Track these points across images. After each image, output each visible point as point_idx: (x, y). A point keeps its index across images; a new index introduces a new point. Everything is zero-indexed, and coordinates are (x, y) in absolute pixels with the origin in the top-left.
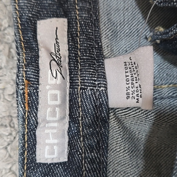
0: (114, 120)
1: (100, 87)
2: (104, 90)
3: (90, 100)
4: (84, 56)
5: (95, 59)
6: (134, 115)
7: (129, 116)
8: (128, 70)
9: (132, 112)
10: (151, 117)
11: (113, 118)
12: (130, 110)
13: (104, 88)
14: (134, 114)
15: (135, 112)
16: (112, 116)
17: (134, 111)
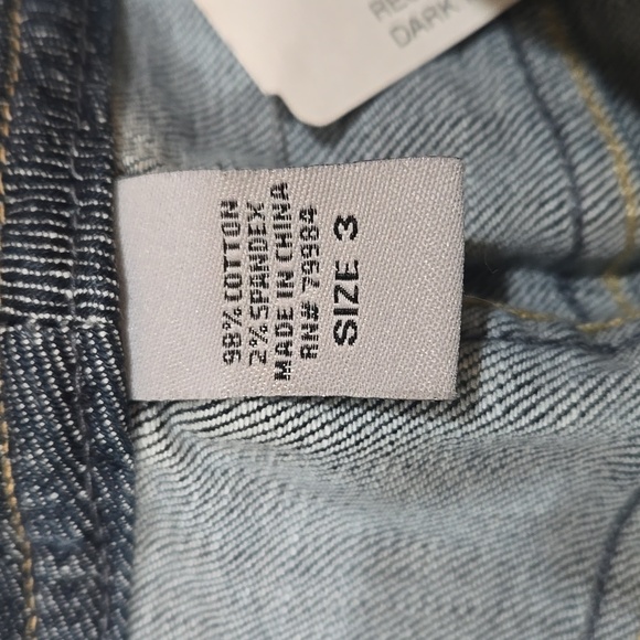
0: (162, 452)
1: (85, 313)
2: (102, 326)
3: (41, 372)
4: (22, 165)
5: (71, 182)
6: (244, 434)
7: (226, 434)
8: (243, 238)
9: (237, 418)
10: (320, 441)
11: (155, 444)
12: (226, 411)
13: (103, 320)
14: (245, 428)
15: (247, 421)
16: (151, 434)
17: (243, 416)
